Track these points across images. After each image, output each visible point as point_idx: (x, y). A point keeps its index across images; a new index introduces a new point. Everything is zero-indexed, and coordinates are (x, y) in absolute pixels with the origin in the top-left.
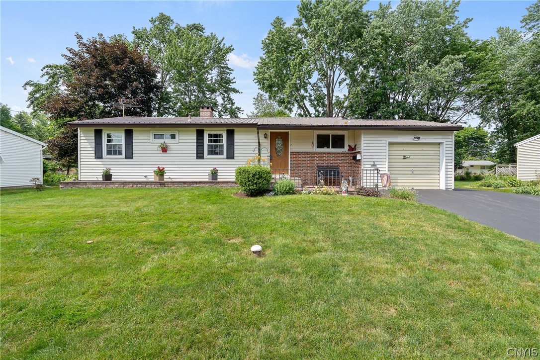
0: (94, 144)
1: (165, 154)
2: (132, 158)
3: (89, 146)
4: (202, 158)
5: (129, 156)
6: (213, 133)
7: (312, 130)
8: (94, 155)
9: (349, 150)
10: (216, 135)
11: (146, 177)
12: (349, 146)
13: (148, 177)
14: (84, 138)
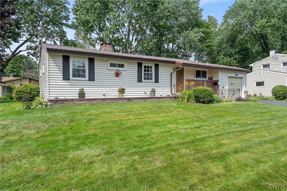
0: (62, 67)
1: (117, 78)
2: (94, 80)
3: (57, 69)
4: (141, 82)
5: (92, 78)
6: (147, 65)
7: (194, 67)
8: (62, 77)
9: (208, 79)
10: (148, 67)
11: (104, 95)
12: (208, 77)
13: (106, 95)
14: (53, 62)
